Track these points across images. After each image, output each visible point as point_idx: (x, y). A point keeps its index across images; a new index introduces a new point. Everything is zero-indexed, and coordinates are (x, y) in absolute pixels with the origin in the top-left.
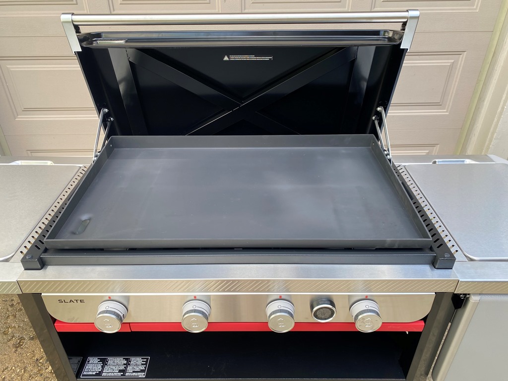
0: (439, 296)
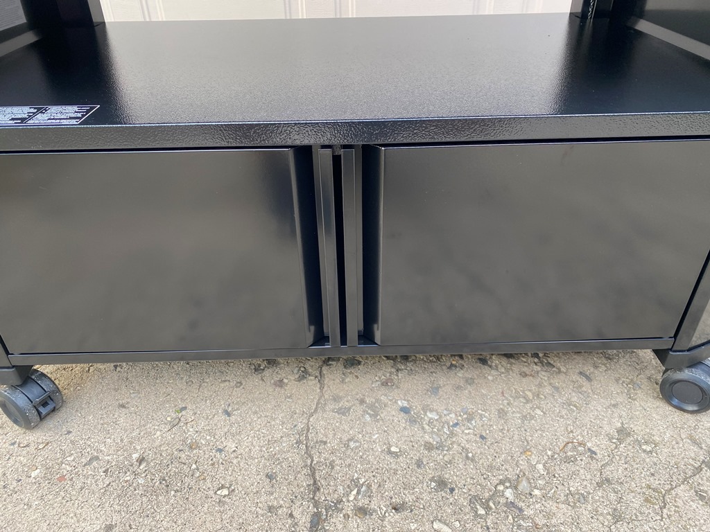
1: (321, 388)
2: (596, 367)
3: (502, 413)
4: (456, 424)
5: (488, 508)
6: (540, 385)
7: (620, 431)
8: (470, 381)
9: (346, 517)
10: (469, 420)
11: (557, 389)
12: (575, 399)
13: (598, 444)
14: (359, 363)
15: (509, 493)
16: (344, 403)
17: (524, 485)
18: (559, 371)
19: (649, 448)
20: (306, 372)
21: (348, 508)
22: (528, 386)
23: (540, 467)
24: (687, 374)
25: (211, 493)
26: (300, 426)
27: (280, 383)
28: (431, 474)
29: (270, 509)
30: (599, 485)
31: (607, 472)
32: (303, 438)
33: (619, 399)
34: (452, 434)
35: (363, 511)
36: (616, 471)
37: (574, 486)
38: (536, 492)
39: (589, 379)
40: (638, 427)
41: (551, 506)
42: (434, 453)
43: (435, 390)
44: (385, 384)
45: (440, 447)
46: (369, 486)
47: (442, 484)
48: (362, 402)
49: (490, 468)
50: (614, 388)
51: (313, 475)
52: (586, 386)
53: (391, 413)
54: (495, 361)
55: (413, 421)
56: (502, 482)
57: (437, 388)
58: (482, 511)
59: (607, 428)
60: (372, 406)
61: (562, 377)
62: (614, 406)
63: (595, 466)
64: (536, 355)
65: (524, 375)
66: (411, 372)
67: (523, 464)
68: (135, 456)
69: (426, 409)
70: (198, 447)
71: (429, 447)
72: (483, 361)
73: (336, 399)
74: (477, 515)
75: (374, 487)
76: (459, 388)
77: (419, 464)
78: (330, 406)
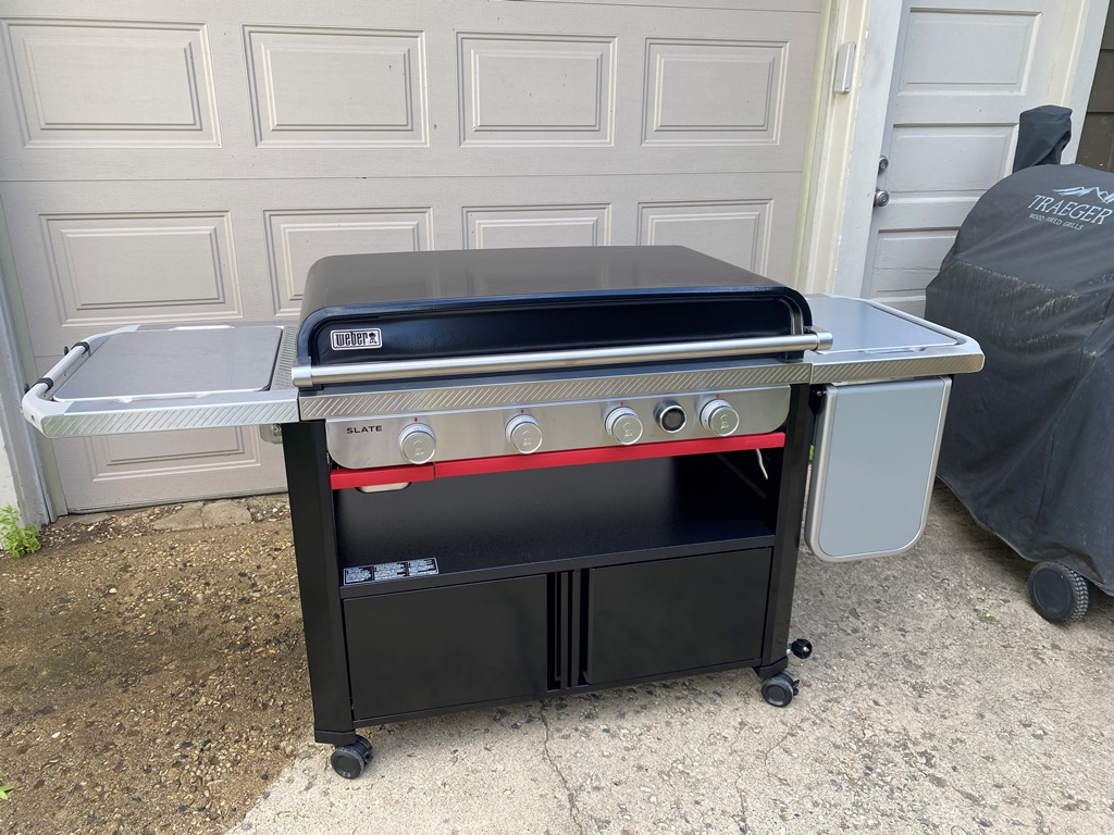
0: (795, 388)
1: (546, 725)
2: (724, 687)
3: (668, 724)
4: (641, 734)
5: (669, 776)
6: (690, 703)
7: (740, 724)
8: (644, 707)
9: (588, 792)
10: (648, 731)
11: (700, 704)
12: (712, 709)
13: (729, 733)
14: (566, 706)
15: (680, 767)
16: (565, 732)
17: (688, 761)
18: (701, 693)
19: (757, 731)
20: (530, 716)
21: (588, 788)
22: (682, 706)
23: (696, 750)
24: (774, 681)
25: (500, 794)
26: (541, 750)
27: (515, 726)
28: (632, 763)
29: (541, 796)
30: (731, 754)
31: (734, 747)
32: (546, 756)
33: (740, 705)
34: (640, 740)
35: (597, 789)
36: (740, 746)
37: (716, 756)
38: (695, 764)
39: (720, 695)
40: (750, 720)
41: (705, 769)
42: (631, 752)
43: (622, 716)
44: (588, 717)
45: (634, 748)
46: (597, 776)
47: (640, 768)
48: (576, 730)
49: (667, 755)
50: (736, 699)
51: (561, 774)
52: (719, 701)
53: (597, 734)
54: (658, 691)
55: (613, 736)
56: (675, 762)
57: (624, 714)
58: (666, 778)
59: (733, 723)
60: (584, 732)
61: (703, 696)
62: (737, 709)
63: (727, 744)
64: (684, 684)
65: (678, 698)
66: (604, 707)
67: (686, 751)
68: (439, 783)
69: (619, 728)
70: (478, 771)
71: (627, 749)
72: (650, 693)
73: (558, 730)
74: (664, 780)
75: (600, 776)
76: (638, 712)
77: (624, 759)
78: (556, 735)
